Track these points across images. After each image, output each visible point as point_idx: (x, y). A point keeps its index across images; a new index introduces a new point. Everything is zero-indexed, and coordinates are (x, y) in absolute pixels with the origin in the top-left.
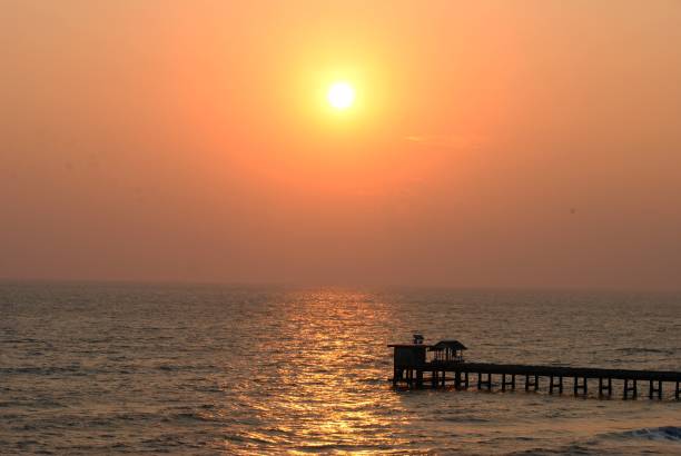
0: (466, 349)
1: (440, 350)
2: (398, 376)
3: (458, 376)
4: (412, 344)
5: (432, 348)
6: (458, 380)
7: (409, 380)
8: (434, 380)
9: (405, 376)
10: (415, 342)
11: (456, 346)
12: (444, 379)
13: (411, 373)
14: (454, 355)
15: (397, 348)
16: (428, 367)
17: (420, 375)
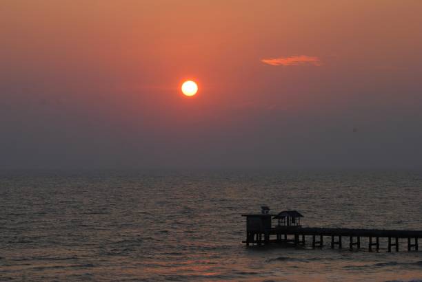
0: (302, 216)
1: (282, 218)
2: (250, 239)
3: (297, 237)
4: (261, 213)
5: (276, 217)
6: (297, 241)
7: (259, 242)
8: (278, 241)
9: (255, 239)
10: (263, 212)
11: (295, 215)
12: (285, 241)
13: (261, 237)
14: (293, 221)
15: (249, 217)
16: (273, 232)
17: (267, 238)
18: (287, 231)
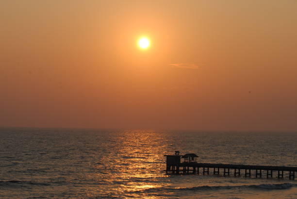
0: (197, 157)
1: (186, 157)
2: (168, 169)
3: (194, 168)
4: (175, 154)
5: (183, 157)
6: (194, 170)
7: (173, 171)
8: (184, 170)
10: (176, 154)
11: (193, 156)
12: (188, 170)
13: (174, 168)
14: (193, 159)
15: (168, 157)
16: (182, 165)
17: (178, 168)
18: (189, 165)
